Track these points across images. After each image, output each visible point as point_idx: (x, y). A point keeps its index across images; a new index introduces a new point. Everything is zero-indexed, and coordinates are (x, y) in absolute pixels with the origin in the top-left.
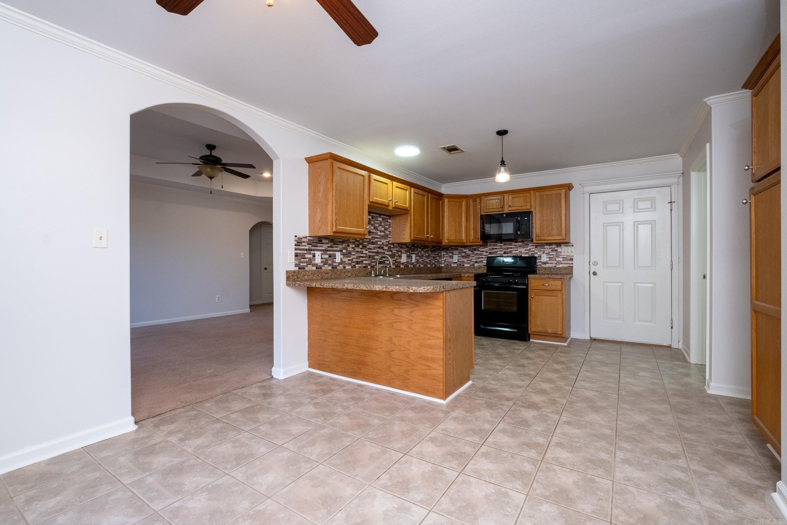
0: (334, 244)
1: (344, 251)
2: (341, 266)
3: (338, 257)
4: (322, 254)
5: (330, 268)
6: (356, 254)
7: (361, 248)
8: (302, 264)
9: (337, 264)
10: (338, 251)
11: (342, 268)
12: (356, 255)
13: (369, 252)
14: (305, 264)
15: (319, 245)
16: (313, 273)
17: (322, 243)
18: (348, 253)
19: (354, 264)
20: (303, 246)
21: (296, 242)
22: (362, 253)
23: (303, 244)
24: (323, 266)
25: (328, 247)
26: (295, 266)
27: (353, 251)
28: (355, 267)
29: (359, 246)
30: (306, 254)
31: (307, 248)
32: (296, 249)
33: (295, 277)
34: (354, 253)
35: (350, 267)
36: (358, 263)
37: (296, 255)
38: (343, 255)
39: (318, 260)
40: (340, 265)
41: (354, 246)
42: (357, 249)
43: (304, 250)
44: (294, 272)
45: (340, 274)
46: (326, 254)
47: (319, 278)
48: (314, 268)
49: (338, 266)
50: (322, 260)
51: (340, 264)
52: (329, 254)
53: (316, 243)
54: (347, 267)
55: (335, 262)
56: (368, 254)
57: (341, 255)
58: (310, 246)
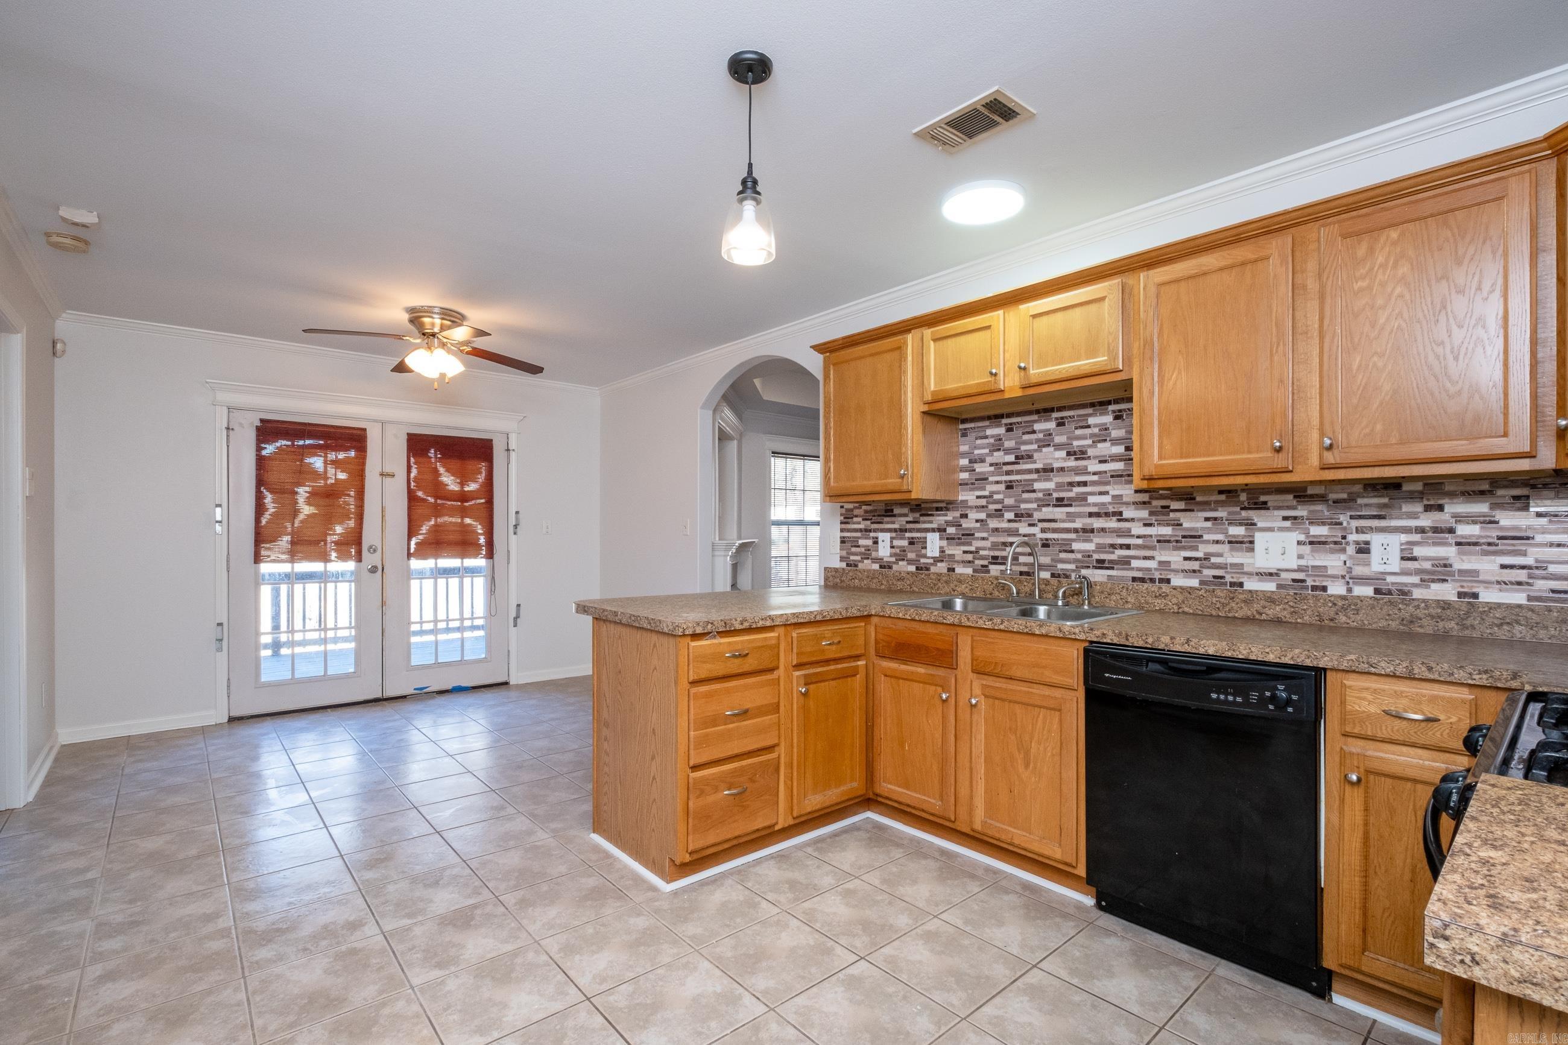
0: (921, 515)
1: (951, 530)
2: (942, 567)
3: (934, 544)
4: (892, 538)
5: (912, 568)
6: (989, 535)
7: (1010, 521)
8: (852, 558)
9: (931, 561)
10: (933, 530)
11: (945, 571)
12: (992, 539)
13: (1043, 531)
14: (858, 558)
15: (886, 519)
16: (871, 575)
17: (894, 516)
18: (963, 535)
19: (985, 562)
20: (854, 523)
21: (842, 518)
22: (1015, 533)
23: (855, 519)
24: (896, 563)
25: (908, 522)
26: (841, 561)
27: (978, 530)
28: (988, 572)
29: (1002, 516)
30: (859, 538)
31: (861, 526)
32: (842, 530)
33: (838, 580)
34: (985, 535)
35: (969, 571)
36: (995, 560)
37: (843, 541)
38: (947, 539)
39: (884, 551)
40: (939, 564)
41: (982, 516)
42: (993, 524)
43: (856, 530)
44: (836, 570)
45: (935, 585)
46: (903, 538)
47: (883, 587)
48: (876, 566)
49: (932, 564)
50: (894, 550)
51: (937, 560)
52: (909, 538)
53: (879, 516)
54: (960, 570)
55: (925, 556)
56: (1040, 535)
57: (941, 539)
58: (868, 522)
